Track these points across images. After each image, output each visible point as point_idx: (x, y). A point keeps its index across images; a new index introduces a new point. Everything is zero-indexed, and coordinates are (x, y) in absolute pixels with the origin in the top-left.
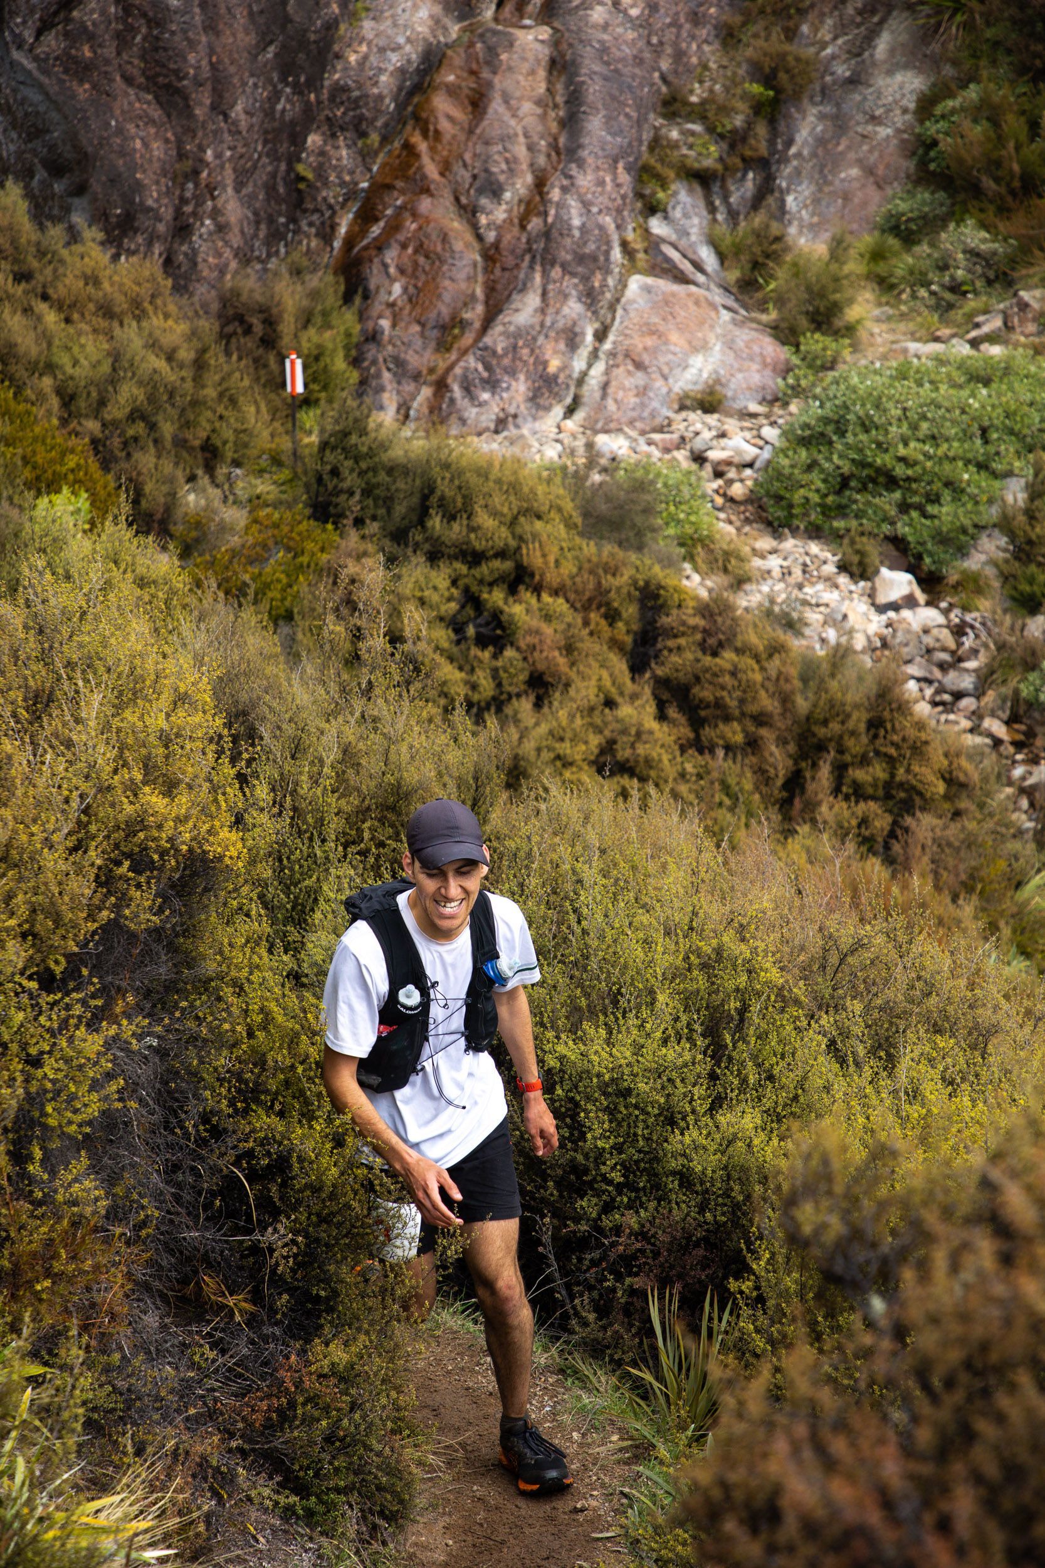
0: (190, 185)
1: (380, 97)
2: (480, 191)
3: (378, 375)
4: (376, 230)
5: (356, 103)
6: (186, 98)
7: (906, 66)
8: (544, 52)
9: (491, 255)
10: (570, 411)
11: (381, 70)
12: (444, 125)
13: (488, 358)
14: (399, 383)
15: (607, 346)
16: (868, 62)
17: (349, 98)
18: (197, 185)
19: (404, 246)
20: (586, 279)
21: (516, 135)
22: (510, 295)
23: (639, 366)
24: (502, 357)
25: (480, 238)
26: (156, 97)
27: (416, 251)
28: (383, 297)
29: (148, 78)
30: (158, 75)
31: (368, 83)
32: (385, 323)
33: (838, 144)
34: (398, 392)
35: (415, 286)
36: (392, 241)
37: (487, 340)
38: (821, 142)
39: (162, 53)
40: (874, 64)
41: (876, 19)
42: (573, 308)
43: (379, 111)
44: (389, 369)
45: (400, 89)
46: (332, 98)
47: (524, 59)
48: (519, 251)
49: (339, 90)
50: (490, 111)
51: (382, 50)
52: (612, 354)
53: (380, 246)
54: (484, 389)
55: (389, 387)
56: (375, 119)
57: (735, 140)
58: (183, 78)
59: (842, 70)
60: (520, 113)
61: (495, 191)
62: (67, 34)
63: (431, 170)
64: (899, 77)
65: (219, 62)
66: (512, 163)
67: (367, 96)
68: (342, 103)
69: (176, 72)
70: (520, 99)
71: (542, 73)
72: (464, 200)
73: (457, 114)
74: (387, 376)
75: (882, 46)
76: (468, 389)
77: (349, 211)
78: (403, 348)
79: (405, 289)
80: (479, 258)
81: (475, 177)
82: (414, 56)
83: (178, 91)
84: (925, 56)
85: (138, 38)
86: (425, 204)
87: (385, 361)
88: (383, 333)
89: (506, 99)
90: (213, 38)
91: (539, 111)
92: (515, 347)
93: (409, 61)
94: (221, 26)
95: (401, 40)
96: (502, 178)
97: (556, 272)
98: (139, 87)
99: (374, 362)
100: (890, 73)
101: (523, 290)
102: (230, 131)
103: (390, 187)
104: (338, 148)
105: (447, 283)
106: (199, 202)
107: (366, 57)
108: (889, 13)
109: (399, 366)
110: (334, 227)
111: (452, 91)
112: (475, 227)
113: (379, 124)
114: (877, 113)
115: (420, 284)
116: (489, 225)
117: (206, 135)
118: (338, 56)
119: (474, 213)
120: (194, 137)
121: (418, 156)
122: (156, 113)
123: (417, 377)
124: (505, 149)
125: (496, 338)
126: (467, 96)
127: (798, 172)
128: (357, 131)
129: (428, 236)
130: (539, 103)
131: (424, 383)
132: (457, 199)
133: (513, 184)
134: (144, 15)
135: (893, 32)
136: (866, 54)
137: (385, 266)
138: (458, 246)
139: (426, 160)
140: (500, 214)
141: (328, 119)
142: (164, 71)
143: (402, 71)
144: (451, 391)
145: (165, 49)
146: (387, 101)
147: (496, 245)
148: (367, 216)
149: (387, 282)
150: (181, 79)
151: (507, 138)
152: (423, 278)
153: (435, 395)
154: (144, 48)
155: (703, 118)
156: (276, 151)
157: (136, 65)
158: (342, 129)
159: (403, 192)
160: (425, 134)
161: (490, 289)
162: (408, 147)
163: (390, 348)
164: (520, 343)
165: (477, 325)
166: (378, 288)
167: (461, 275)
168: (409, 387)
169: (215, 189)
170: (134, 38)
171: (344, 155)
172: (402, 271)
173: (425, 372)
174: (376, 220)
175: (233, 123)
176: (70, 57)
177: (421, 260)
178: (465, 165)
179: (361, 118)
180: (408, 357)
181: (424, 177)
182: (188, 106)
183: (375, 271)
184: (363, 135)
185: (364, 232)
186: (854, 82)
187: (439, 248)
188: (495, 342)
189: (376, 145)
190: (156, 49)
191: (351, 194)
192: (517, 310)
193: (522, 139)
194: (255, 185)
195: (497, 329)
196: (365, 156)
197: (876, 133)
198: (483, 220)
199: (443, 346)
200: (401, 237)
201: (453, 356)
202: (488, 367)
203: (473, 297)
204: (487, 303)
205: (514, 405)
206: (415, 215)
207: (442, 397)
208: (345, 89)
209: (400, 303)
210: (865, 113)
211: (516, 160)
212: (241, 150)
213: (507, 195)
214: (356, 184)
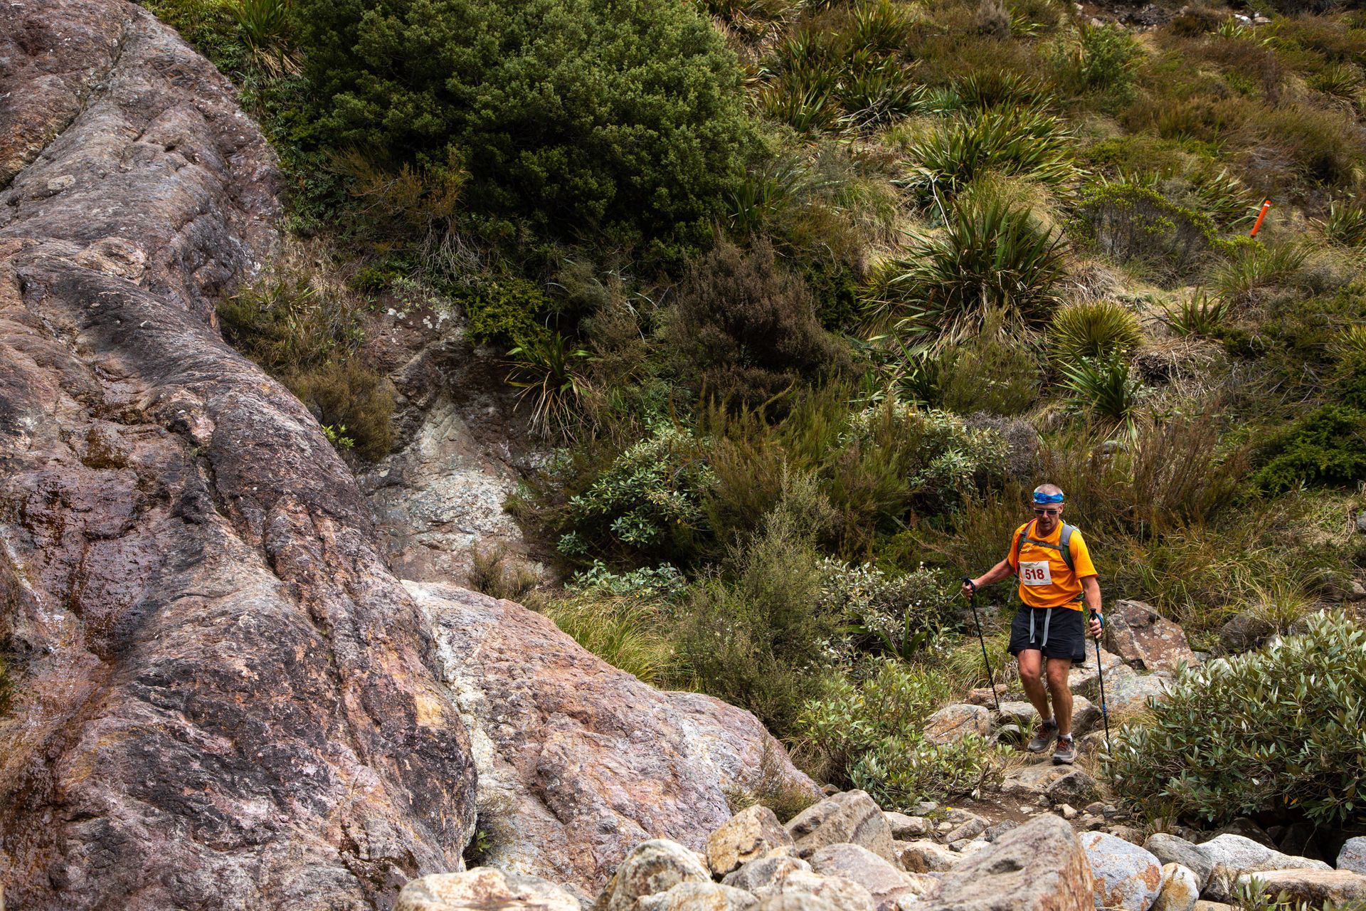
7: (467, 465)
16: (411, 459)
33: (402, 554)
40: (420, 461)
41: (421, 402)
64: (459, 478)
75: (428, 440)
84: (488, 455)
100: (445, 472)
108: (437, 395)
114: (445, 517)
135: (437, 426)
136: (408, 450)
197: (450, 543)
210: (425, 519)
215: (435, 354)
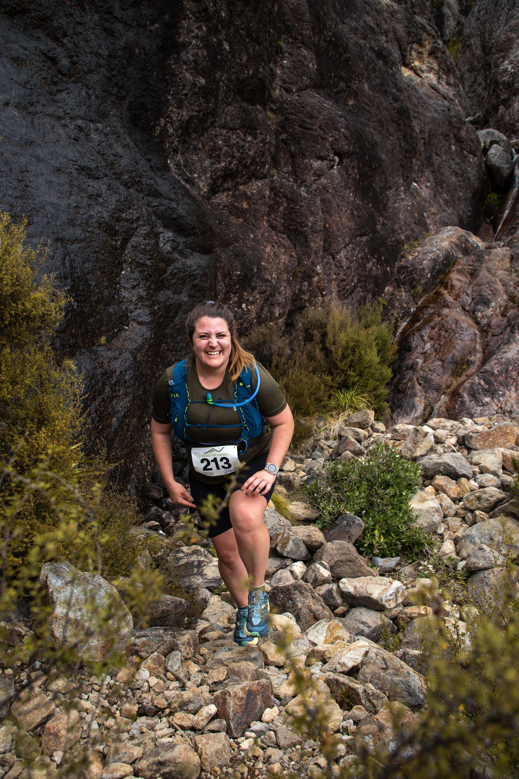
0: (306, 284)
1: (423, 269)
2: (476, 304)
3: (413, 387)
4: (418, 324)
5: (411, 273)
6: (306, 237)
8: (507, 254)
9: (485, 330)
11: (423, 259)
12: (455, 283)
13: (488, 377)
14: (426, 392)
17: (407, 271)
18: (310, 284)
19: (433, 328)
21: (496, 281)
22: (499, 347)
24: (498, 375)
25: (477, 323)
26: (288, 237)
27: (440, 329)
28: (419, 350)
29: (284, 227)
30: (290, 225)
31: (417, 264)
32: (420, 361)
34: (425, 398)
35: (439, 344)
36: (427, 326)
37: (487, 367)
39: (293, 215)
43: (422, 276)
44: (420, 384)
45: (434, 268)
46: (399, 272)
47: (497, 256)
48: (503, 327)
49: (402, 269)
50: (481, 274)
51: (425, 254)
53: (419, 329)
54: (485, 395)
55: (419, 394)
56: (421, 280)
58: (305, 226)
60: (497, 274)
61: (486, 303)
62: (233, 196)
63: (449, 299)
65: (330, 227)
66: (495, 293)
67: (416, 269)
68: (404, 273)
69: (301, 223)
70: (497, 269)
71: (507, 260)
72: (467, 308)
73: (463, 279)
74: (418, 387)
76: (474, 395)
77: (405, 321)
78: (430, 372)
79: (433, 346)
80: (477, 332)
81: (473, 299)
82: (441, 255)
83: (301, 233)
85: (281, 208)
86: (446, 311)
87: (418, 379)
88: (417, 364)
89: (489, 270)
90: (328, 217)
91: (507, 273)
92: (507, 370)
93: (438, 256)
94: (333, 212)
95: (435, 249)
96: (489, 297)
98: (279, 232)
99: (411, 380)
101: (508, 342)
102: (336, 265)
103: (427, 307)
104: (400, 291)
105: (459, 341)
106: (313, 295)
107: (417, 256)
109: (427, 384)
110: (397, 327)
111: (460, 271)
112: (475, 318)
113: (422, 282)
115: (442, 343)
116: (483, 316)
117: (317, 257)
118: (403, 257)
119: (474, 312)
120: (309, 258)
121: (443, 295)
122: (287, 243)
123: (438, 389)
124: (490, 286)
125: (494, 366)
126: (468, 272)
128: (411, 286)
129: (447, 322)
130: (506, 270)
131: (444, 393)
132: (464, 308)
133: (496, 299)
134: (286, 197)
137: (422, 336)
138: (465, 325)
139: (446, 296)
140: (489, 312)
141: (396, 279)
142: (294, 223)
143: (434, 260)
144: (463, 397)
145: (295, 213)
146: (427, 271)
147: (489, 325)
148: (415, 318)
149: (422, 344)
150: (303, 227)
151: (491, 283)
152: (444, 340)
153: (450, 400)
154: (284, 213)
156: (366, 287)
157: (279, 222)
158: (403, 284)
159: (433, 308)
160: (446, 288)
161: (486, 346)
162: (438, 293)
163: (421, 372)
164: (510, 368)
165: (478, 363)
166: (417, 346)
167: (467, 338)
168: (433, 395)
169: (323, 290)
170: (279, 208)
171: (404, 295)
172: (431, 338)
173: (444, 387)
174: (419, 321)
175: (338, 261)
176: (233, 206)
177: (443, 333)
178: (467, 295)
179: (414, 279)
180: (433, 377)
181: (446, 301)
182: (307, 241)
183: (415, 339)
184: (414, 287)
185: (411, 327)
187: (454, 327)
188: (492, 368)
189: (421, 291)
190: (291, 213)
191: (406, 314)
192: (505, 352)
193: (499, 283)
194: (352, 299)
195: (493, 362)
196: (415, 297)
198: (479, 314)
199: (456, 374)
200: (432, 324)
201: (463, 378)
202: (487, 382)
203: (475, 349)
204: (484, 352)
205: (510, 405)
206: (439, 315)
207: (456, 401)
208: (406, 267)
209: (429, 352)
211: (496, 290)
212: (342, 276)
213: (493, 304)
214: (410, 309)
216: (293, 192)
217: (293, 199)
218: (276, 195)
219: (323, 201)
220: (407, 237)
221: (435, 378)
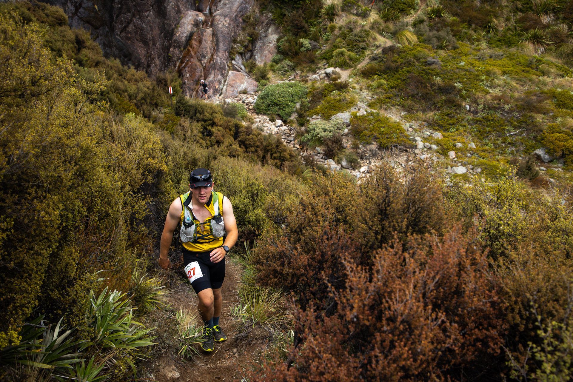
0: (150, 58)
1: (183, 41)
2: (202, 57)
4: (184, 65)
5: (178, 43)
7: (274, 34)
8: (211, 33)
9: (205, 68)
10: (220, 95)
11: (182, 37)
12: (195, 46)
15: (226, 83)
20: (222, 72)
22: (208, 75)
23: (232, 86)
25: (202, 65)
26: (143, 43)
29: (141, 40)
31: (180, 39)
32: (186, 81)
33: (264, 47)
38: (261, 47)
39: (143, 35)
40: (269, 33)
41: (269, 26)
42: (220, 77)
43: (183, 44)
45: (186, 40)
46: (174, 42)
47: (208, 34)
48: (209, 67)
49: (175, 40)
50: (203, 43)
51: (183, 33)
52: (227, 85)
53: (184, 67)
55: (188, 92)
57: (246, 47)
59: (264, 35)
60: (208, 43)
61: (205, 57)
62: (126, 33)
63: (193, 54)
64: (273, 36)
65: (153, 36)
66: (207, 52)
67: (180, 41)
68: (176, 43)
69: (146, 38)
70: (208, 41)
71: (211, 36)
73: (197, 44)
74: (187, 90)
75: (270, 30)
77: (178, 62)
78: (190, 85)
79: (189, 75)
80: (202, 69)
81: (201, 55)
83: (146, 42)
84: (278, 32)
86: (192, 60)
87: (187, 87)
88: (186, 83)
89: (205, 41)
90: (152, 32)
91: (211, 43)
93: (187, 35)
94: (153, 30)
95: (186, 31)
96: (205, 55)
97: (216, 71)
98: (139, 41)
99: (185, 88)
101: (211, 74)
102: (156, 48)
103: (185, 57)
104: (176, 50)
105: (197, 73)
106: (151, 61)
107: (180, 35)
108: (271, 25)
109: (190, 89)
110: (176, 64)
111: (195, 40)
112: (201, 63)
113: (183, 46)
114: (270, 42)
115: (192, 74)
117: (152, 49)
118: (175, 35)
119: (201, 61)
120: (150, 50)
121: (190, 51)
122: (143, 46)
123: (193, 90)
126: (198, 41)
127: (257, 52)
129: (193, 65)
130: (211, 41)
132: (198, 59)
133: (208, 56)
134: (139, 28)
135: (272, 28)
136: (267, 32)
137: (186, 71)
138: (198, 67)
139: (192, 52)
140: (206, 61)
141: (174, 46)
142: (144, 38)
143: (186, 37)
144: (199, 92)
147: (205, 66)
148: (182, 62)
151: (206, 48)
153: (196, 93)
154: (140, 34)
155: (240, 43)
156: (165, 51)
157: (138, 38)
158: (176, 47)
159: (188, 58)
160: (191, 47)
161: (205, 74)
162: (188, 50)
163: (187, 85)
164: (211, 83)
166: (185, 75)
167: (199, 72)
168: (191, 92)
169: (154, 59)
170: (138, 33)
171: (177, 52)
172: (189, 72)
174: (184, 63)
176: (127, 37)
177: (192, 69)
178: (199, 53)
179: (180, 45)
182: (148, 44)
183: (184, 72)
184: (180, 48)
185: (181, 65)
186: (266, 36)
187: (195, 67)
189: (183, 50)
191: (179, 59)
192: (210, 77)
193: (208, 48)
194: (161, 58)
196: (181, 52)
197: (270, 45)
198: (203, 62)
199: (197, 85)
200: (188, 66)
203: (202, 76)
206: (190, 62)
208: (176, 40)
209: (189, 77)
210: (268, 42)
212: (158, 52)
213: (207, 58)
214: (180, 57)
215: (269, 20)
216: (142, 27)
217: (142, 29)
218: (136, 28)
219: (150, 26)
220: (175, 25)
221: (192, 87)
